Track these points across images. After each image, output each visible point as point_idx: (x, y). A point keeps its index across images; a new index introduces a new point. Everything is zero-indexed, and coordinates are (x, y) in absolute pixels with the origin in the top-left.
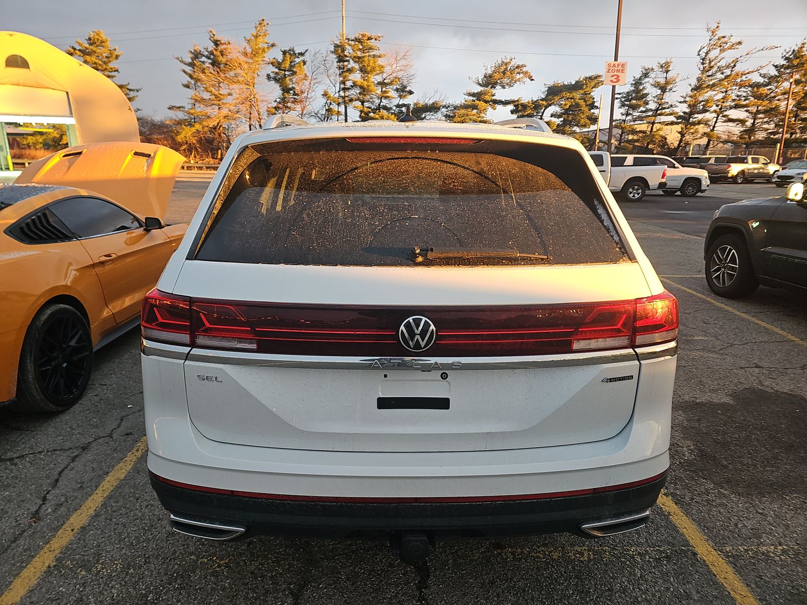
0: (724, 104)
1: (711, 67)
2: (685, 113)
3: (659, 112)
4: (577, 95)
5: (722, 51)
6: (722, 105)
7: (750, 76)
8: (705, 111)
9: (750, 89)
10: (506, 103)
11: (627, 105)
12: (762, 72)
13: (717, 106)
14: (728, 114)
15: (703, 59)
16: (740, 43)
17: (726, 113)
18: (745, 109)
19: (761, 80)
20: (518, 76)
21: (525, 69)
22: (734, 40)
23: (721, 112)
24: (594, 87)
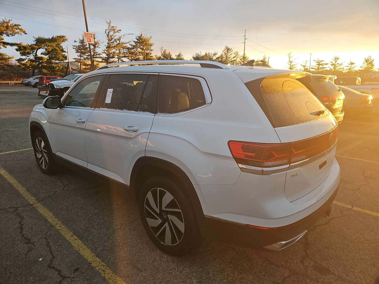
0: (120, 55)
1: (112, 39)
2: (105, 58)
3: (95, 56)
4: (54, 45)
5: (114, 32)
6: (119, 56)
7: (126, 45)
8: (113, 57)
9: (127, 50)
10: (12, 45)
11: (80, 52)
12: (131, 43)
13: (117, 56)
14: (123, 59)
15: (108, 35)
16: (120, 30)
17: (121, 59)
18: (128, 58)
19: (130, 47)
20: (16, 31)
21: (20, 27)
22: (118, 29)
23: (120, 59)
24: (62, 41)
